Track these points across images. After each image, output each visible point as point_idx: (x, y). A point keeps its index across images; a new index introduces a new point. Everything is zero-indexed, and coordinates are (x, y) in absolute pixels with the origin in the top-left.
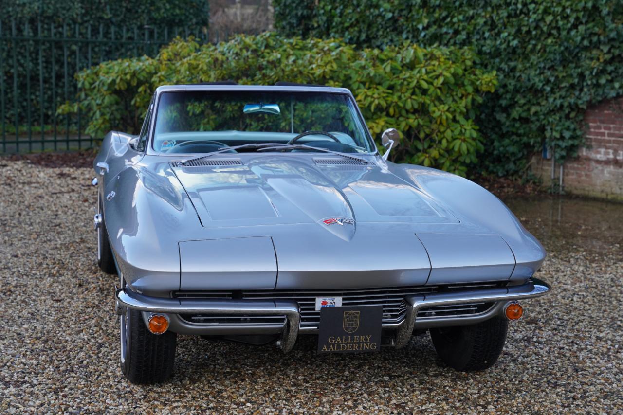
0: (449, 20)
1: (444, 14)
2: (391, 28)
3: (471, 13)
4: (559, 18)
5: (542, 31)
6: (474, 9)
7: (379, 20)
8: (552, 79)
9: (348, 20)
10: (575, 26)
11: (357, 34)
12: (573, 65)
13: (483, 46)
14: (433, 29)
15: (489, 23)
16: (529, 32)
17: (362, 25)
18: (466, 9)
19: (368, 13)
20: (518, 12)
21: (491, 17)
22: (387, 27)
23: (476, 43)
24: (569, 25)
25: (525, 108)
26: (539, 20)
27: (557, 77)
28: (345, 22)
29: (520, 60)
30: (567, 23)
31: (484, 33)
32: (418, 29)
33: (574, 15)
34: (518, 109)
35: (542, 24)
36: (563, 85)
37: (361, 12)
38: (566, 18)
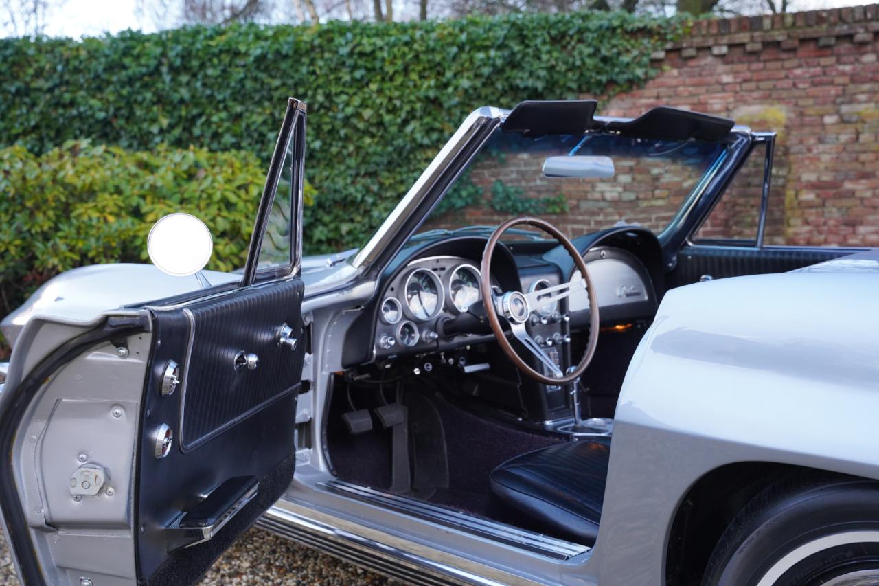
0: (203, 119)
1: (195, 111)
2: (99, 134)
3: (239, 109)
4: (382, 111)
5: (356, 129)
6: (242, 103)
7: (77, 124)
8: (375, 188)
9: (17, 125)
10: (406, 122)
11: (38, 143)
12: (404, 169)
13: (261, 150)
14: (177, 132)
15: (270, 121)
16: (332, 131)
17: (44, 132)
18: (230, 103)
19: (54, 115)
20: (316, 106)
21: (272, 114)
22: (93, 132)
23: (249, 148)
24: (399, 120)
25: (332, 226)
26: (352, 115)
27: (381, 185)
28: (12, 127)
29: (322, 166)
30: (395, 119)
31: (262, 135)
32: (150, 133)
33: (407, 108)
34: (320, 228)
35: (354, 121)
36: (389, 194)
37: (41, 113)
38: (393, 111)
